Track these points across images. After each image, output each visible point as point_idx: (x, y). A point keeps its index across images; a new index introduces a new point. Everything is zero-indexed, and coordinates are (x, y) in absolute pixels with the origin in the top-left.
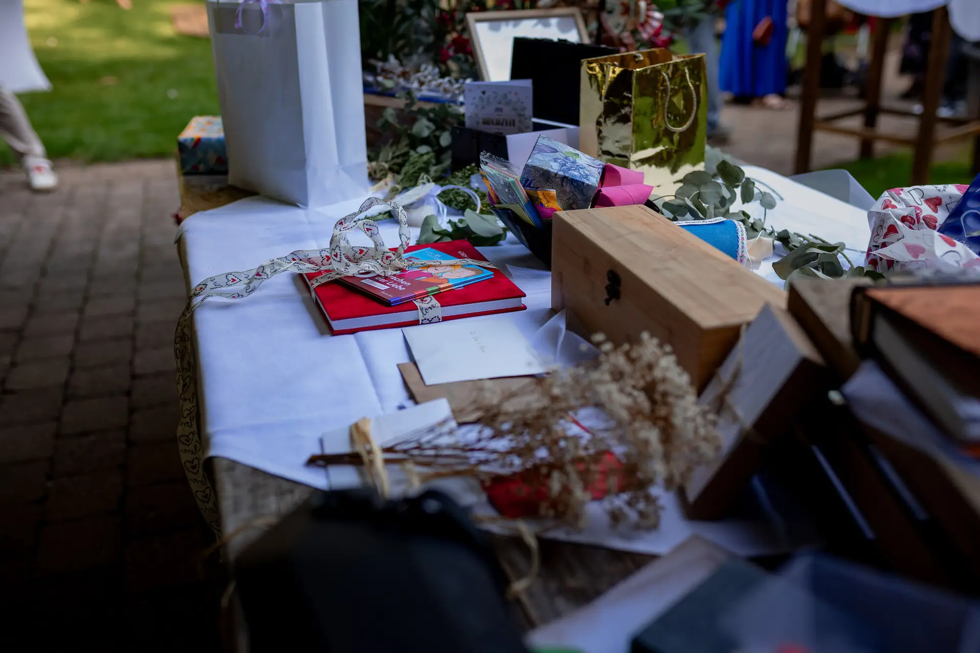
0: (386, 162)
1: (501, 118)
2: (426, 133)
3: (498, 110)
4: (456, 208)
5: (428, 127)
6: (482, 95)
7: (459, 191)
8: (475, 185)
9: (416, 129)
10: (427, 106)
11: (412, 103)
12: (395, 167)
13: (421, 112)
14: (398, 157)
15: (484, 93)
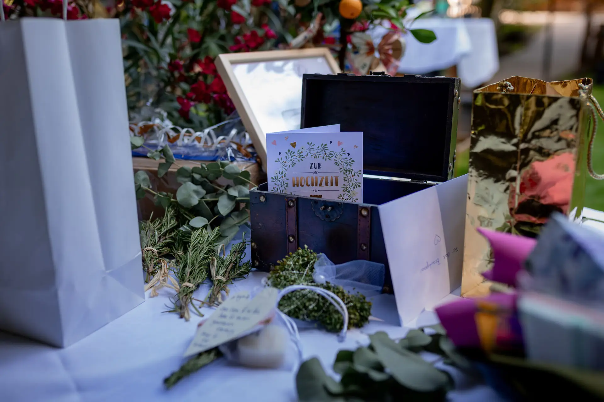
0: (154, 245)
1: (319, 177)
2: (195, 201)
3: (313, 165)
4: (308, 320)
5: (197, 192)
6: (291, 148)
7: (304, 292)
8: (321, 278)
9: (181, 196)
10: (189, 165)
11: (169, 163)
12: (166, 250)
13: (182, 172)
14: (165, 234)
15: (294, 145)
